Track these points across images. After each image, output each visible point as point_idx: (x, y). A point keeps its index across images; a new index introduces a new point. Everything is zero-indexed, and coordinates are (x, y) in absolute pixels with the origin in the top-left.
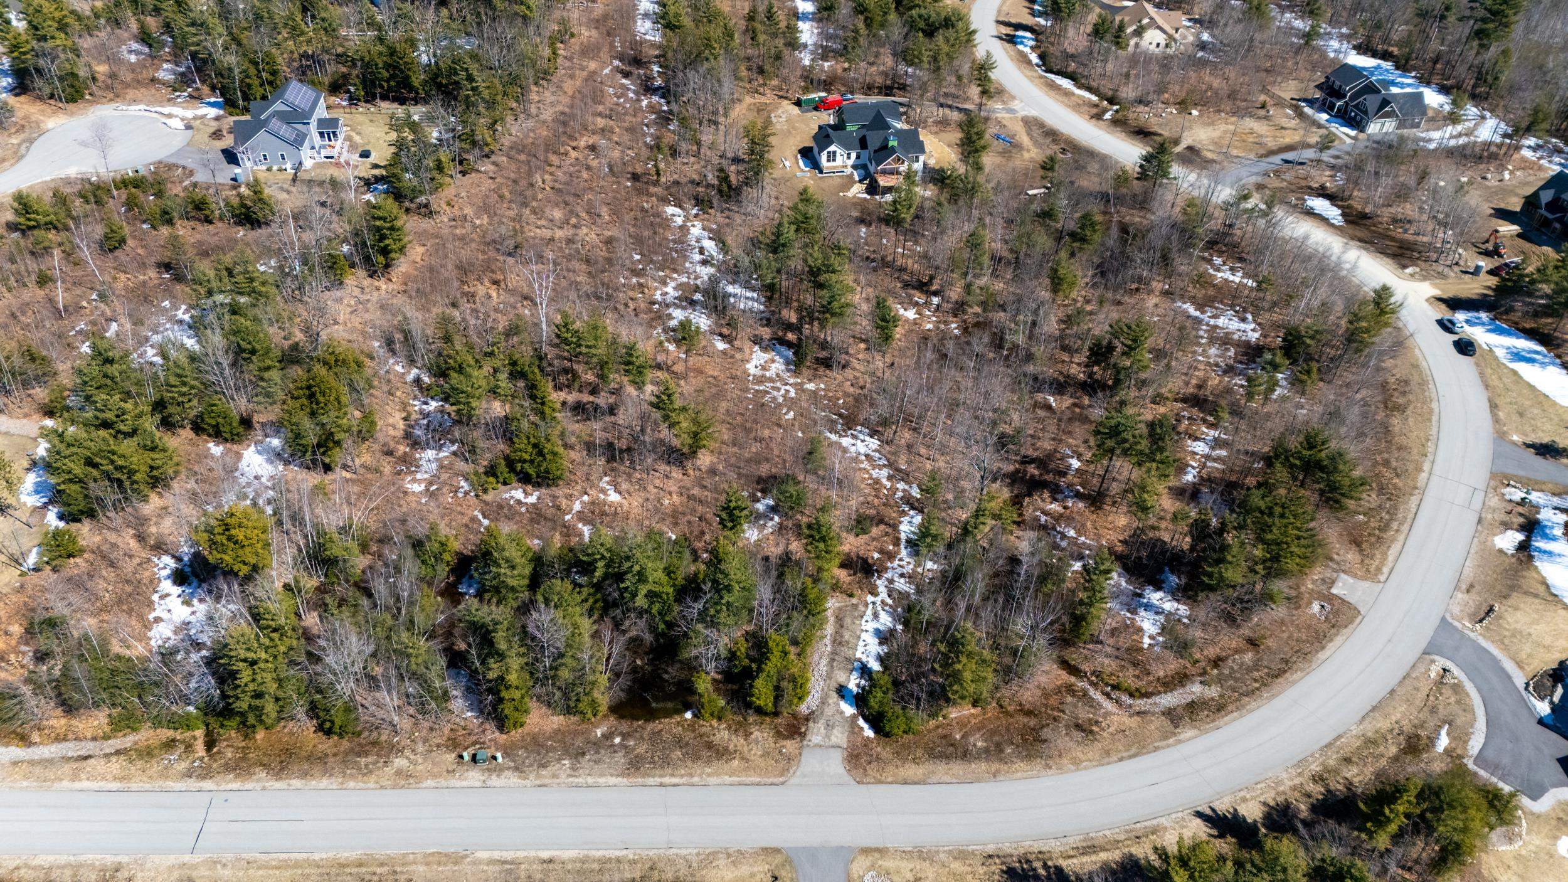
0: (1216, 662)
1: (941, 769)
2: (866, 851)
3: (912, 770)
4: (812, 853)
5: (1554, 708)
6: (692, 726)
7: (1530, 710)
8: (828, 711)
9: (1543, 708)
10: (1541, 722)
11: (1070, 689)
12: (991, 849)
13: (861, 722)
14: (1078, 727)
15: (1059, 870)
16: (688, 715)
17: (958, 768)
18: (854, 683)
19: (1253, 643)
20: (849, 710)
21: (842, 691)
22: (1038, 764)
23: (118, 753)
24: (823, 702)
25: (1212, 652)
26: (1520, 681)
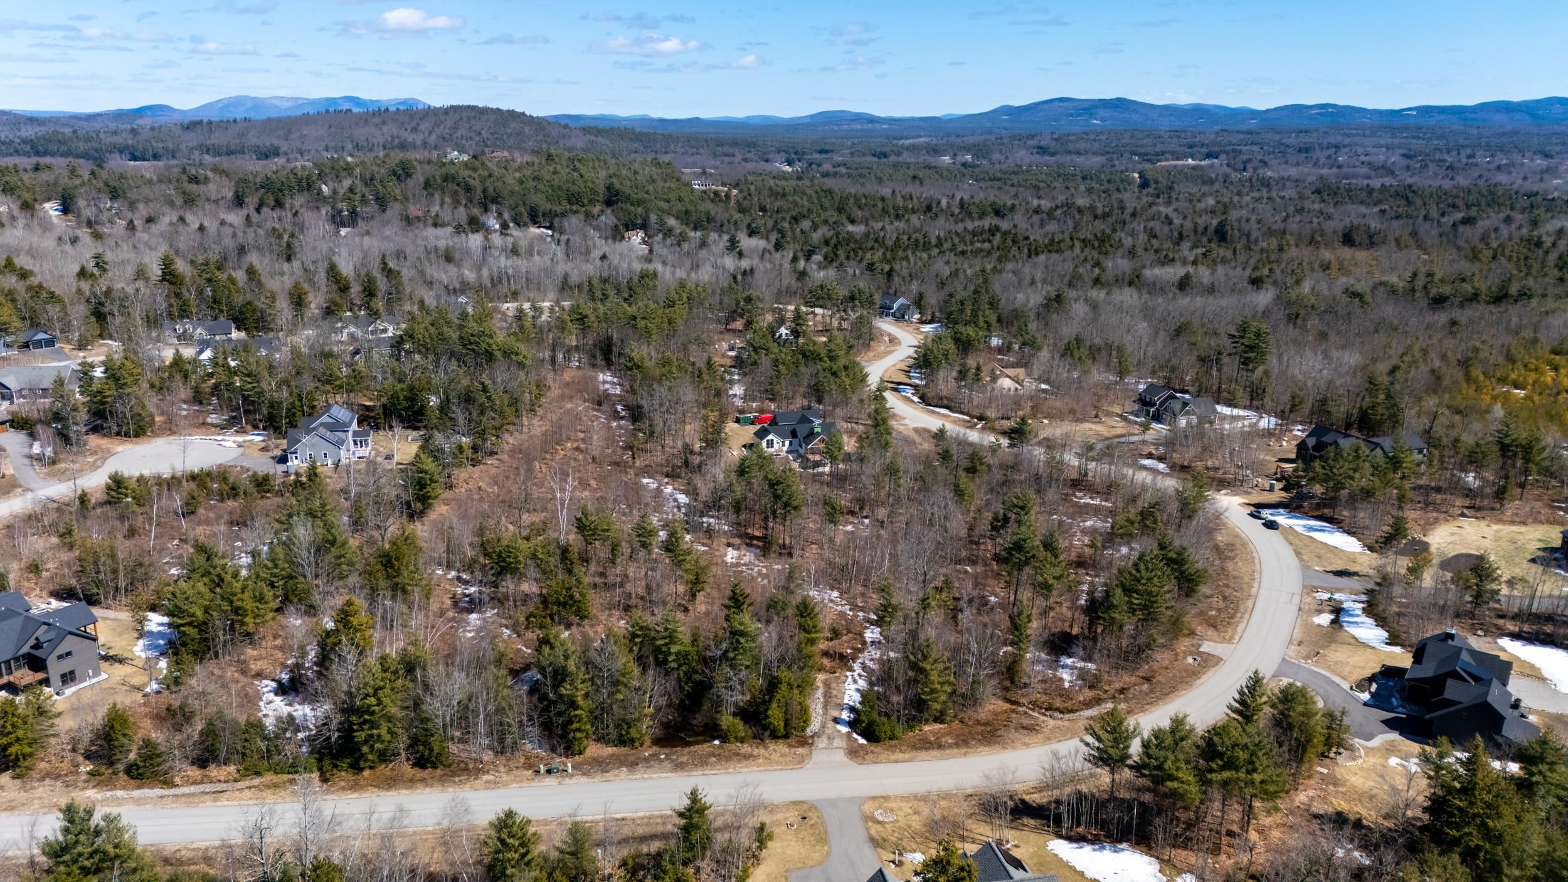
0: (1122, 691)
1: (923, 754)
2: (874, 798)
3: (899, 756)
4: (833, 803)
5: (1373, 695)
6: (719, 747)
7: (1357, 700)
8: (828, 731)
9: (1365, 696)
10: (1365, 704)
11: (1013, 711)
12: (969, 791)
13: (855, 735)
14: (1023, 728)
15: (1023, 801)
16: (717, 742)
17: (935, 753)
18: (845, 715)
19: (1147, 679)
20: (844, 729)
21: (836, 720)
22: (997, 747)
23: (249, 788)
24: (823, 726)
25: (1118, 686)
26: (1346, 686)
